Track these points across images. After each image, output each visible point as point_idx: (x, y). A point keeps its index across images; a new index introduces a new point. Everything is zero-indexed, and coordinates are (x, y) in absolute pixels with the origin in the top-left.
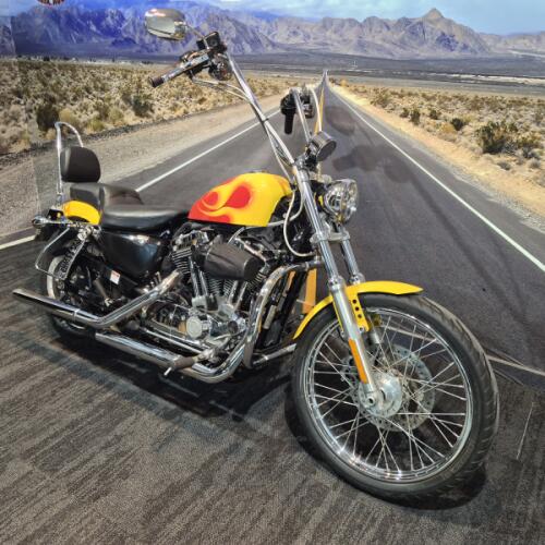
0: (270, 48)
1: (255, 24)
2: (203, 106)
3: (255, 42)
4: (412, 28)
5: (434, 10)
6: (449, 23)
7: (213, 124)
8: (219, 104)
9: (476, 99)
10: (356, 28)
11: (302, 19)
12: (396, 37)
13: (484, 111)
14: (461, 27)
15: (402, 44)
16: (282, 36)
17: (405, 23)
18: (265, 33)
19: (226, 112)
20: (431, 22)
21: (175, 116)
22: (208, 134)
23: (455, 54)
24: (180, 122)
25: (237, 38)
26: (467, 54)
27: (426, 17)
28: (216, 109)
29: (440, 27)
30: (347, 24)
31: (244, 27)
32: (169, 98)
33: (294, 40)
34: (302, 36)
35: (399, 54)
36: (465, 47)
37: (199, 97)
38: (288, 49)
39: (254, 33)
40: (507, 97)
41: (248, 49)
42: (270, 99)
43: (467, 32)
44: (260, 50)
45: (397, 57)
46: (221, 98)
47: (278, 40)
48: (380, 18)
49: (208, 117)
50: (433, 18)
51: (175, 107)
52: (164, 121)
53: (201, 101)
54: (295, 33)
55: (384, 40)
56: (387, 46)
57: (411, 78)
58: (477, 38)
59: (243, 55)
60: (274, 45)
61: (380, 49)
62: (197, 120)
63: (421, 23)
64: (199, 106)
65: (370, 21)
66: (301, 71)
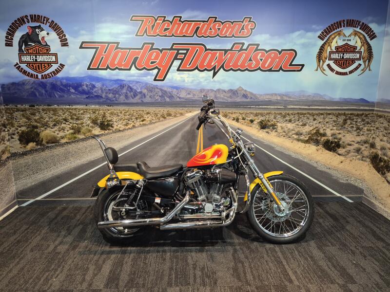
0: (178, 99)
1: (171, 90)
2: (144, 123)
3: (171, 97)
4: (234, 92)
5: (240, 87)
6: (246, 91)
7: (149, 130)
8: (153, 121)
9: (256, 113)
10: (214, 92)
11: (192, 89)
12: (228, 95)
13: (259, 117)
14: (249, 92)
15: (231, 97)
16: (183, 95)
17: (231, 91)
18: (176, 94)
19: (156, 124)
20: (240, 90)
21: (127, 128)
22: (147, 134)
23: (248, 100)
24: (129, 131)
25: (162, 95)
26: (252, 100)
27: (238, 89)
28: (151, 123)
29: (243, 92)
30: (210, 91)
31: (165, 91)
32: (124, 120)
33: (189, 96)
34: (191, 95)
35: (230, 100)
36: (251, 98)
37: (142, 119)
38: (186, 99)
39: (170, 93)
40: (265, 112)
41: (168, 100)
42: (178, 118)
43: (251, 94)
44: (174, 100)
45: (229, 101)
46: (154, 119)
47: (181, 96)
48: (222, 89)
49: (147, 127)
50: (240, 89)
51: (127, 124)
52: (120, 131)
53: (143, 121)
54: (189, 94)
55: (224, 96)
56: (225, 98)
57: (235, 108)
58: (255, 95)
59: (165, 102)
60: (180, 98)
61: (223, 99)
62: (140, 129)
63: (236, 91)
64: (141, 123)
65: (219, 90)
66: (192, 107)
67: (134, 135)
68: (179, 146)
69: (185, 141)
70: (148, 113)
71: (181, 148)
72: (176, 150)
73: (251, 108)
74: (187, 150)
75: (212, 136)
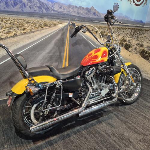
0: (53, 11)
1: (47, 3)
2: (25, 31)
3: (47, 9)
4: (89, 10)
5: (93, 7)
6: (95, 10)
7: (30, 38)
8: (32, 30)
9: (99, 27)
10: (77, 8)
11: (63, 4)
12: (86, 12)
13: (100, 29)
14: (97, 11)
15: (87, 14)
16: (56, 8)
17: (87, 8)
18: (51, 6)
19: (35, 33)
20: (92, 9)
21: (9, 36)
22: (27, 42)
23: (96, 17)
24: (11, 38)
25: (40, 7)
26: (98, 17)
27: (91, 8)
28: (31, 32)
29: (94, 10)
30: (75, 7)
31: (43, 3)
32: (5, 28)
33: (60, 10)
34: (63, 9)
35: (86, 16)
36: (98, 15)
37: (23, 28)
38: (58, 12)
39: (46, 6)
40: (104, 26)
41: (45, 11)
42: (53, 28)
43: (98, 12)
44: (49, 12)
45: (86, 17)
46: (33, 28)
47: (55, 9)
48: (83, 7)
49: (27, 35)
50: (92, 8)
51: (8, 33)
53: (24, 29)
54: (61, 8)
55: (83, 12)
56: (84, 14)
57: (88, 22)
58: (99, 14)
59: (43, 13)
60: (54, 11)
61: (82, 14)
62: (21, 37)
63: (90, 9)
64: (23, 31)
65: (80, 7)
66: (63, 19)
67: (16, 43)
68: (53, 51)
69: (57, 47)
70: (28, 23)
71: (54, 53)
72: (50, 54)
73: (96, 22)
74: (58, 54)
75: (74, 43)
